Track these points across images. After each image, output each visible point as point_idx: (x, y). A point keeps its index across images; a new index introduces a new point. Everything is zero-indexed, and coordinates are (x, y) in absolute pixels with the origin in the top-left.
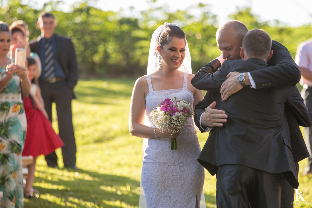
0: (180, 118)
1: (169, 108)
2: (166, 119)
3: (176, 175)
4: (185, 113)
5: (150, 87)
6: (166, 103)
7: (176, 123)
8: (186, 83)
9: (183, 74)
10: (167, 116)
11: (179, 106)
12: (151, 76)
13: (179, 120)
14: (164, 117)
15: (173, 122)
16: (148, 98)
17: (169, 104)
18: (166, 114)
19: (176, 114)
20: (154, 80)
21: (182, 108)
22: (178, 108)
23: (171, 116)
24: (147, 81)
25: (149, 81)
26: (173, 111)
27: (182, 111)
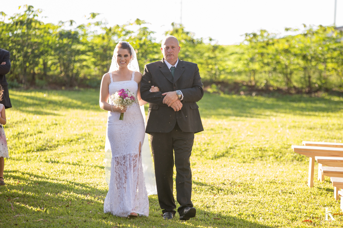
0: (128, 101)
1: (123, 94)
2: (120, 100)
3: (127, 131)
4: (132, 99)
5: (112, 79)
6: (121, 91)
7: (126, 103)
8: (134, 77)
9: (132, 72)
10: (121, 98)
11: (129, 94)
12: (113, 73)
13: (128, 102)
14: (119, 99)
15: (124, 103)
16: (110, 86)
17: (123, 92)
18: (120, 97)
19: (127, 98)
20: (114, 75)
21: (131, 96)
22: (128, 95)
23: (123, 99)
24: (110, 76)
25: (111, 76)
26: (125, 96)
27: (130, 97)
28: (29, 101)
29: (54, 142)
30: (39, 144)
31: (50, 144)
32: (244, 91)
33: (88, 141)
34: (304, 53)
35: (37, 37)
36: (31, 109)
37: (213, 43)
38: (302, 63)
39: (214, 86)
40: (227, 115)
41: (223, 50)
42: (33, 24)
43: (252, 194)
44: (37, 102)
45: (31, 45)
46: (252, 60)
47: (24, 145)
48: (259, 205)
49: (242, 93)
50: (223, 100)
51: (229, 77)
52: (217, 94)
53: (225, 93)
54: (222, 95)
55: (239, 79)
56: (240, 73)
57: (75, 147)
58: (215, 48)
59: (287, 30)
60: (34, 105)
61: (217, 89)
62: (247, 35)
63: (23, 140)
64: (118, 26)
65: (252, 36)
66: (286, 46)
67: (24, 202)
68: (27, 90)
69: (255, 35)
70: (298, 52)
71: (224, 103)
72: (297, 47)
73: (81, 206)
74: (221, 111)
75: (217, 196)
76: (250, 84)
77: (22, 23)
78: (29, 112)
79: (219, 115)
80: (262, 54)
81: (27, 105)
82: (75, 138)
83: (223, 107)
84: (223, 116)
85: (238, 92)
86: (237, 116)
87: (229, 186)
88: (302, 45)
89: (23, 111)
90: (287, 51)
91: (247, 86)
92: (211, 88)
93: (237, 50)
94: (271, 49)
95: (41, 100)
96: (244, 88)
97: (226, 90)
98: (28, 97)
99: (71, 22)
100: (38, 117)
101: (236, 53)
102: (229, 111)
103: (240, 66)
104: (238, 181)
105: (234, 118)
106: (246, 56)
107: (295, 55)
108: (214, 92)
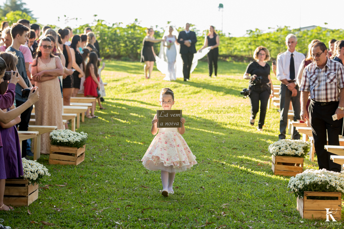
28: (133, 67)
29: (141, 88)
30: (133, 89)
31: (138, 89)
32: (246, 60)
33: (159, 87)
34: (277, 40)
35: (139, 34)
36: (133, 71)
37: (231, 36)
38: (276, 45)
39: (230, 58)
40: (234, 73)
41: (235, 39)
42: (137, 28)
43: (238, 113)
44: (136, 68)
45: (135, 38)
46: (250, 44)
47: (125, 89)
48: (241, 118)
49: (245, 61)
50: (234, 65)
51: (239, 53)
52: (231, 63)
53: (236, 61)
54: (234, 63)
55: (243, 54)
56: (245, 51)
57: (151, 90)
58: (230, 39)
59: (269, 28)
60: (135, 69)
61: (232, 59)
62: (247, 31)
63: (125, 87)
64: (180, 28)
65: (250, 32)
66: (268, 37)
67: (119, 118)
68: (133, 61)
69: (251, 31)
70: (274, 40)
71: (234, 67)
72: (273, 37)
73: (147, 120)
74: (232, 71)
75: (219, 114)
76: (249, 57)
77: (131, 27)
78: (131, 73)
79: (231, 73)
80: (255, 41)
81: (132, 69)
82: (152, 85)
83: (233, 69)
84: (233, 74)
85: (242, 61)
86: (240, 73)
87: (227, 109)
88: (276, 36)
89: (128, 72)
90: (268, 39)
91: (248, 58)
92: (229, 59)
93: (242, 39)
94: (260, 38)
95: (139, 66)
96: (246, 59)
97: (237, 60)
98: (133, 65)
99: (157, 26)
100: (135, 75)
101: (242, 41)
102: (237, 71)
103: (245, 48)
104: (232, 106)
105: (238, 74)
106: (247, 42)
107: (272, 41)
108: (230, 61)
